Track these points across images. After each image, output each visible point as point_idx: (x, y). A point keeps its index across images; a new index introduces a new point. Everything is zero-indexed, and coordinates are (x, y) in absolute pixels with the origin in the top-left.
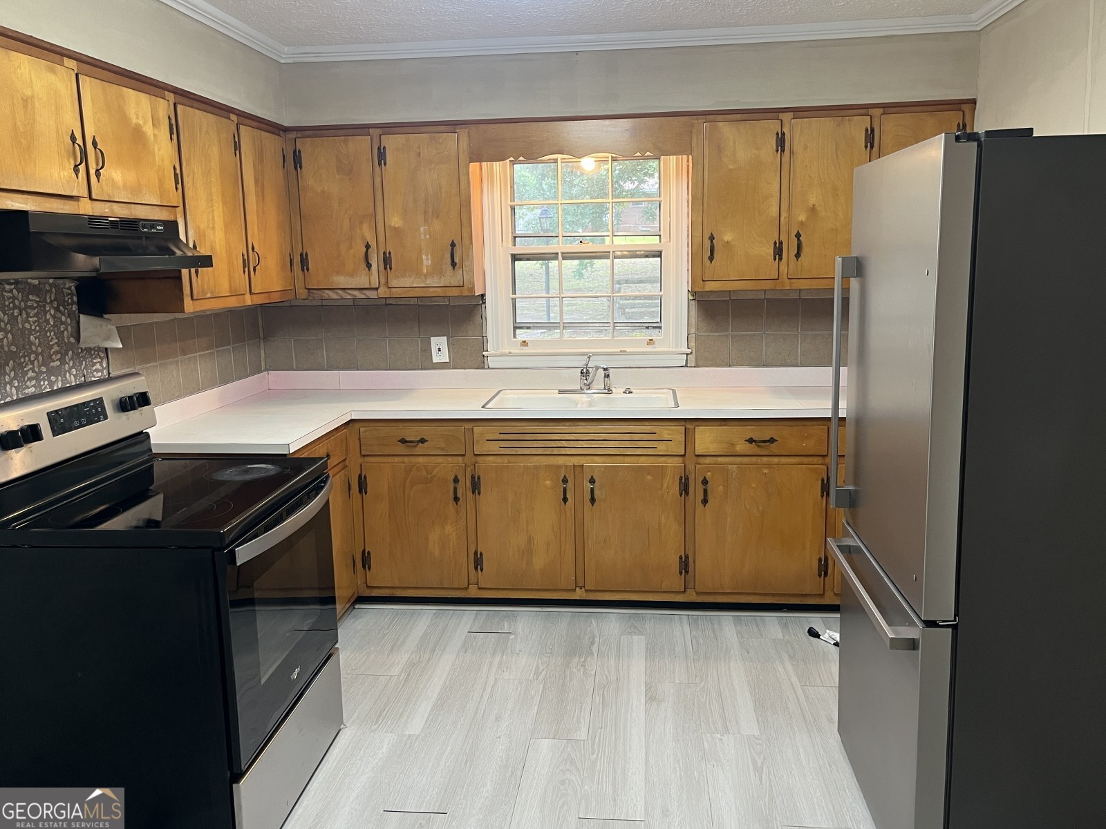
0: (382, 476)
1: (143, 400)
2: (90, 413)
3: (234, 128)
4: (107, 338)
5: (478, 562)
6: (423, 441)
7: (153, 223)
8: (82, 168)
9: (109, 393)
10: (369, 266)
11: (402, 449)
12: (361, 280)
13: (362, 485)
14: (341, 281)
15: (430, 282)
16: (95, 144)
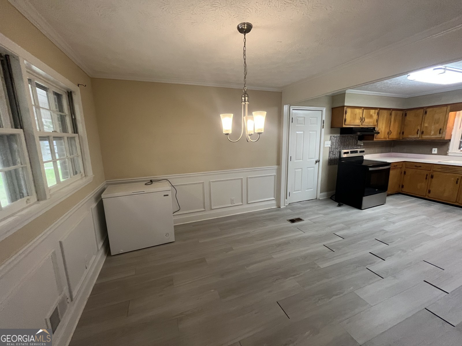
0: (410, 172)
1: (363, 152)
2: (356, 152)
3: (391, 112)
4: (361, 144)
5: (429, 192)
6: (420, 167)
7: (371, 128)
8: (361, 122)
9: (359, 150)
10: (418, 134)
11: (415, 167)
12: (415, 136)
13: (405, 173)
14: (410, 136)
15: (433, 137)
16: (364, 118)
